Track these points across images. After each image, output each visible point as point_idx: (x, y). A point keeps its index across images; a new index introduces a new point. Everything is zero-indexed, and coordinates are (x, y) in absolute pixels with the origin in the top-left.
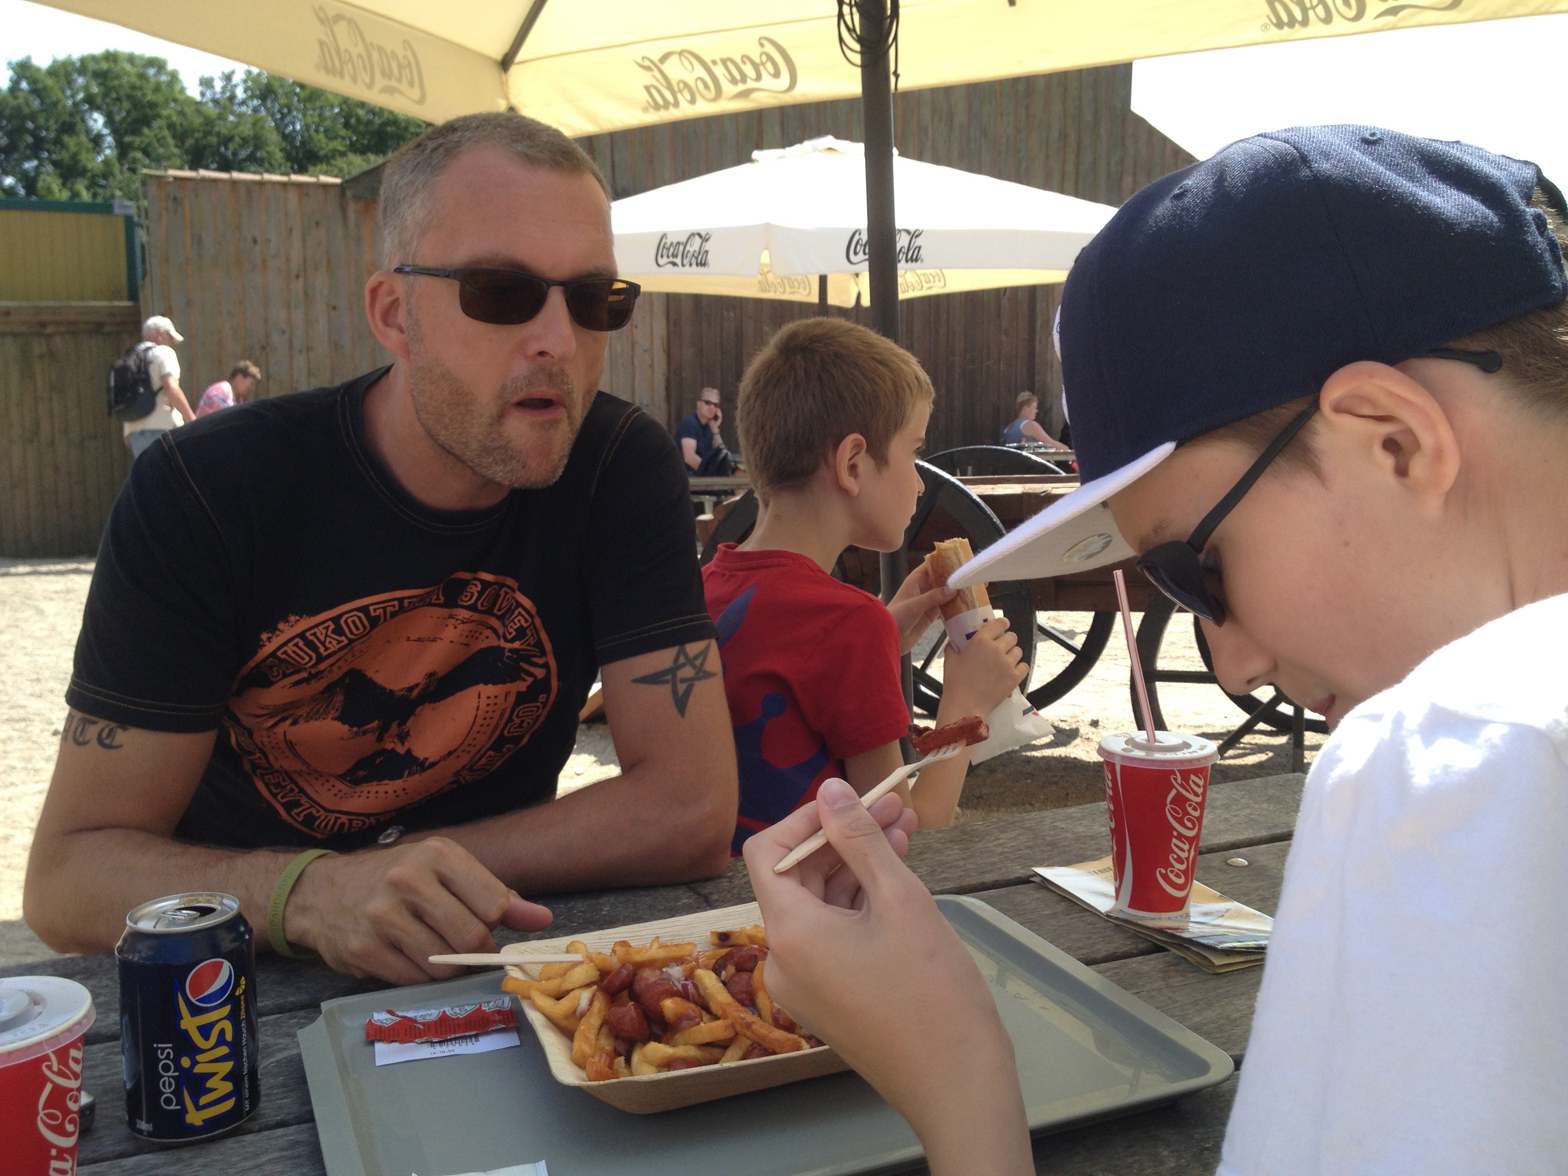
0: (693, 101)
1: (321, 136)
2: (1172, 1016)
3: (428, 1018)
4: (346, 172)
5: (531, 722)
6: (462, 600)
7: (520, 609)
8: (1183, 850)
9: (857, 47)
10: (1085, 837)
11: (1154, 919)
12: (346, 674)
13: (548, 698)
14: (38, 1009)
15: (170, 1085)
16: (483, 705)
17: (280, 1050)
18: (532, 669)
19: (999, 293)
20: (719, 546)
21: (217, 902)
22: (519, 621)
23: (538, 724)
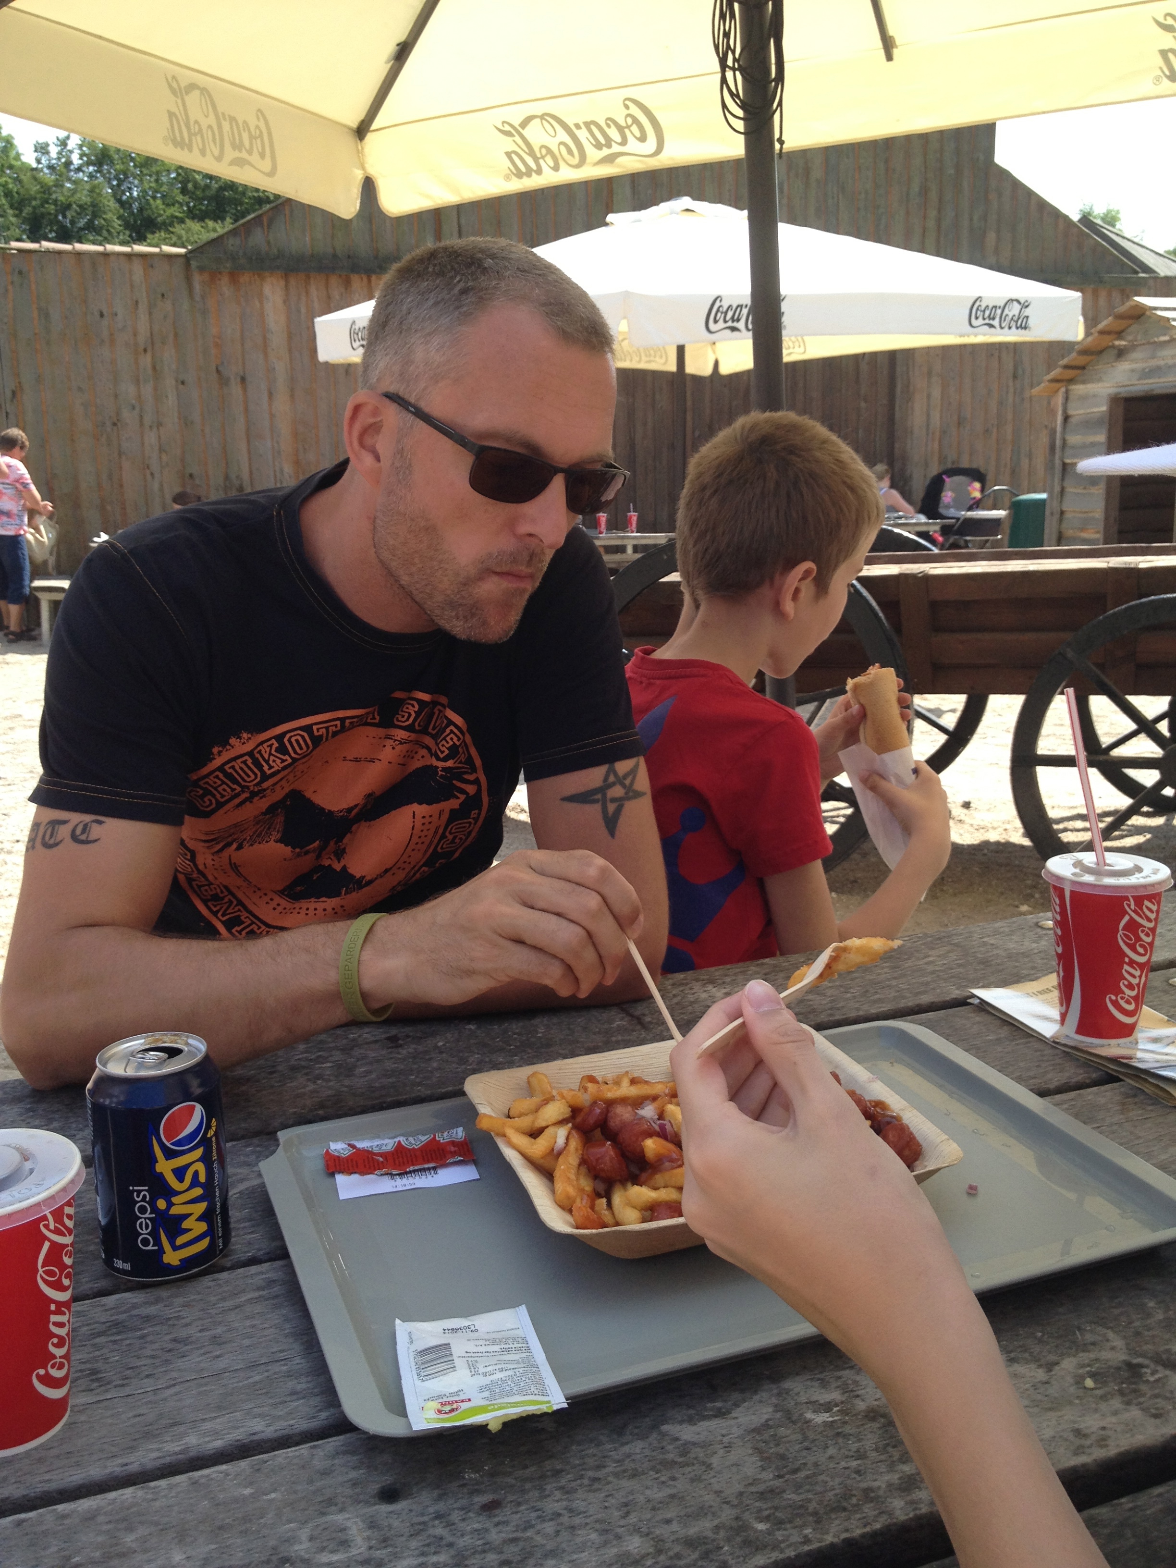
0: (556, 168)
1: (159, 202)
2: (1137, 1154)
3: (385, 1149)
4: (184, 239)
5: (464, 837)
6: (398, 720)
7: (452, 727)
8: (1134, 976)
9: (740, 113)
10: (1017, 954)
11: (1102, 1046)
12: (287, 796)
13: (479, 814)
14: (28, 1165)
15: (147, 1227)
16: (418, 825)
17: (242, 1180)
18: (463, 786)
19: (857, 359)
20: (636, 650)
21: (183, 1042)
22: (452, 739)
23: (470, 839)
